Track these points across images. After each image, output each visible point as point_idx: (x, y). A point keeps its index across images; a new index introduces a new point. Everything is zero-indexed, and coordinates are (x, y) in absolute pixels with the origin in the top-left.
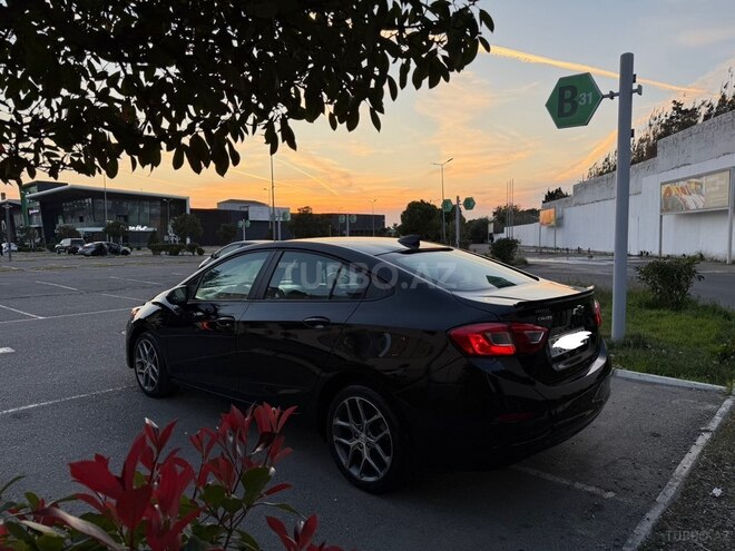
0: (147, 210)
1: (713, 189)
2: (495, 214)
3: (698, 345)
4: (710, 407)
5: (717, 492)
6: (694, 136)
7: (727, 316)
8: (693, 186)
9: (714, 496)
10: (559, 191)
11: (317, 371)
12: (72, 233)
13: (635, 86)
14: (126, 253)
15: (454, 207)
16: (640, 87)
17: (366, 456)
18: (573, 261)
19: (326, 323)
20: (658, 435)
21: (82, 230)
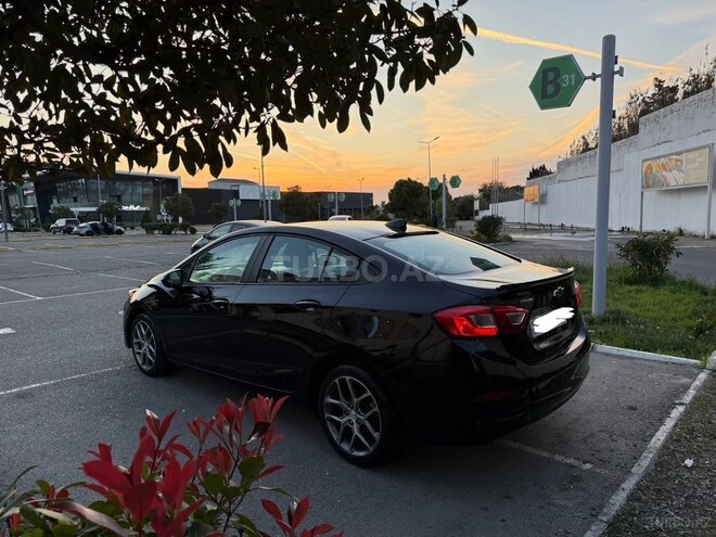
0: (140, 190)
1: (692, 166)
2: (480, 191)
3: (675, 320)
4: (685, 380)
5: (689, 462)
6: (675, 114)
7: (704, 292)
8: (674, 162)
9: (686, 467)
10: (543, 168)
11: (310, 350)
12: (66, 213)
13: (617, 68)
14: (120, 232)
15: (441, 184)
16: (621, 68)
17: (356, 432)
18: (556, 237)
19: (317, 306)
20: (634, 409)
21: (76, 210)
